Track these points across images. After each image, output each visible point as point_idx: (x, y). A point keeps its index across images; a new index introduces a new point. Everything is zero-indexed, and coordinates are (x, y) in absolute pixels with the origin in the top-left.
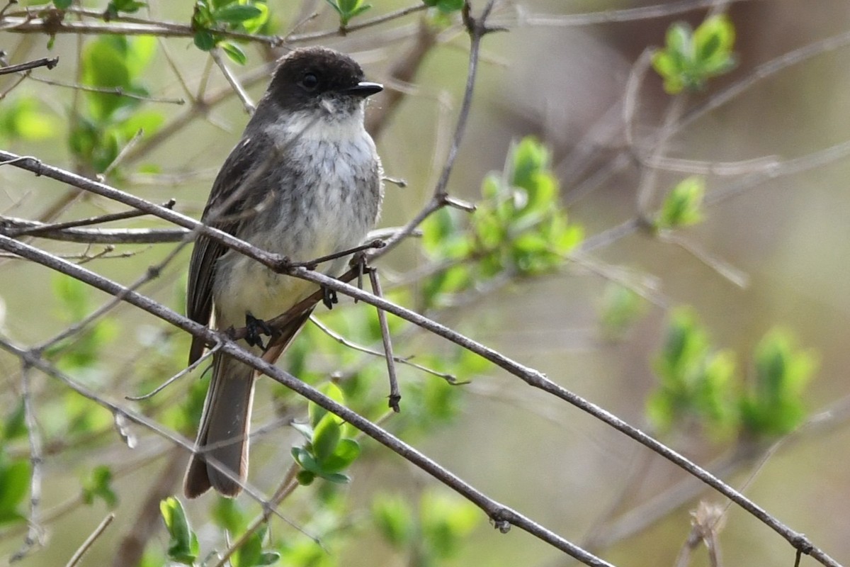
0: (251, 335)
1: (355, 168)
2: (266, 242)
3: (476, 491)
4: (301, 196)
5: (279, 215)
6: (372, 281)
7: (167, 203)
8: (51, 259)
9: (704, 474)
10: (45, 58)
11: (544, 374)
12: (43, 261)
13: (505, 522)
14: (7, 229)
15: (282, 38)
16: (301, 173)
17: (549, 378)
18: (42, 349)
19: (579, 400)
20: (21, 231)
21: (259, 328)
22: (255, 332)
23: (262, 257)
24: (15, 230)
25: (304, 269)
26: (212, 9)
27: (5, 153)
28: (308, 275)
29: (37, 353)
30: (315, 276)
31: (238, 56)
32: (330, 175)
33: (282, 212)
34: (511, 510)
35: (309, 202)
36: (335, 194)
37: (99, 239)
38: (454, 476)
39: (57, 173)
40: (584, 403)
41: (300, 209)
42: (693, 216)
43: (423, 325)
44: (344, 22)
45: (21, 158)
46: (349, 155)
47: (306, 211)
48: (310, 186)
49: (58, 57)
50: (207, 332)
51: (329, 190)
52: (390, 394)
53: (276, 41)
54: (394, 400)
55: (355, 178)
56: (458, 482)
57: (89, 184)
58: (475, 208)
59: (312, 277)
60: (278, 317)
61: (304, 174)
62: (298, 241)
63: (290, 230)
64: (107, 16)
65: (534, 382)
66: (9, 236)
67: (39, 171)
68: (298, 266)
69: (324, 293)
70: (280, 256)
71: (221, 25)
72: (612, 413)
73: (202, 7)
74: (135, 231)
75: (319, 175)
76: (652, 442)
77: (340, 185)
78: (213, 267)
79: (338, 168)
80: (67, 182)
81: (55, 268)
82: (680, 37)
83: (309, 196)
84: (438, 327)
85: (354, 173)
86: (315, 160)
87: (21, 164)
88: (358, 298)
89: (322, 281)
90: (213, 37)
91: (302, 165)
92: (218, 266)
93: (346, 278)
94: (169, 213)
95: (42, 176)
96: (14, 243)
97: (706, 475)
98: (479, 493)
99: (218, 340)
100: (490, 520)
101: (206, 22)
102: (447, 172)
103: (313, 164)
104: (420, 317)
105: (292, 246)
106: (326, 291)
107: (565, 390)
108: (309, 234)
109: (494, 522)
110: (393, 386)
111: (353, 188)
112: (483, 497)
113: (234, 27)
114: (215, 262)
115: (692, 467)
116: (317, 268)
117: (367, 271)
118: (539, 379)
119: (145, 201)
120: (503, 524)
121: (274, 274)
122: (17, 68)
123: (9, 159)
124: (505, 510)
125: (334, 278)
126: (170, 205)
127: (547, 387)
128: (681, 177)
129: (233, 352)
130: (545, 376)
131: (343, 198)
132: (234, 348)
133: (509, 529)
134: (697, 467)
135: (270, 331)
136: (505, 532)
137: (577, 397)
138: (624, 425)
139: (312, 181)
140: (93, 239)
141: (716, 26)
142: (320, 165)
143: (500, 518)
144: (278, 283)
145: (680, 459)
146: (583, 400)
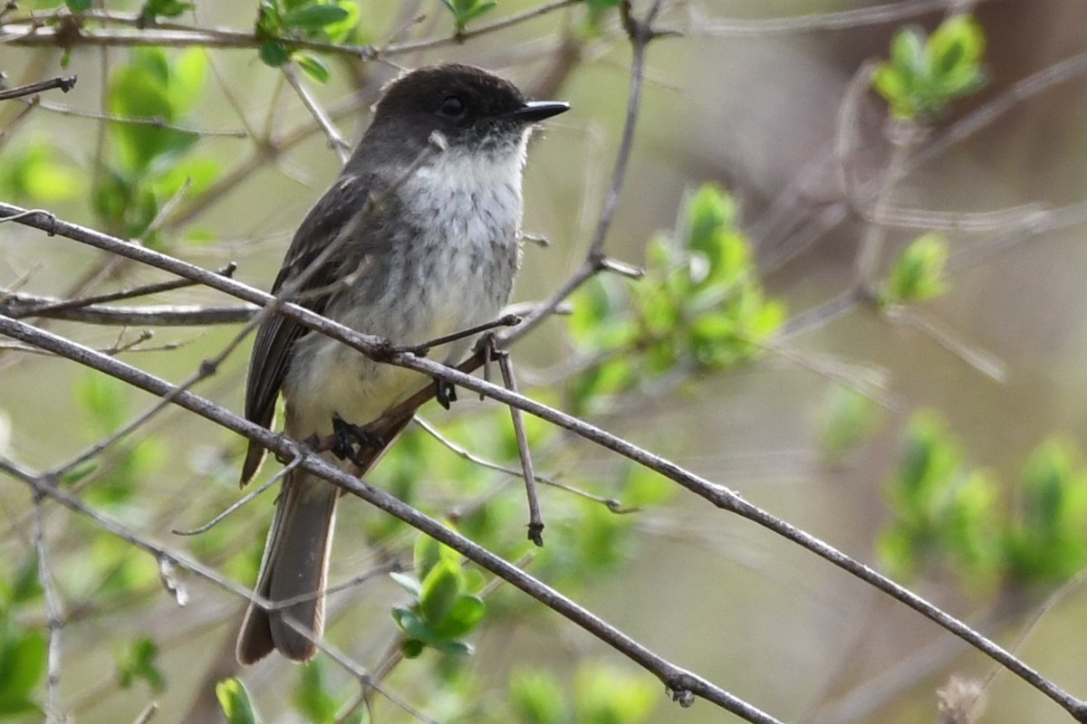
0: (342, 446)
1: (494, 230)
2: (366, 320)
3: (648, 651)
4: (418, 260)
5: (386, 286)
6: (502, 370)
7: (226, 268)
8: (69, 347)
9: (954, 624)
10: (59, 77)
11: (737, 492)
12: (59, 350)
13: (686, 691)
14: (10, 308)
15: (377, 48)
16: (420, 229)
17: (743, 498)
18: (60, 473)
19: (784, 527)
20: (30, 309)
21: (352, 436)
22: (347, 441)
23: (355, 340)
24: (21, 309)
25: (411, 355)
26: (282, 11)
27: (6, 205)
28: (417, 363)
29: (53, 478)
30: (426, 365)
31: (320, 73)
32: (460, 237)
33: (390, 280)
34: (694, 675)
35: (427, 269)
36: (463, 263)
37: (134, 319)
38: (617, 632)
39: (76, 231)
40: (791, 530)
41: (414, 277)
42: (932, 285)
43: (571, 428)
44: (460, 25)
45: (28, 212)
46: (488, 213)
47: (422, 280)
48: (430, 250)
49: (76, 76)
50: (282, 441)
51: (456, 257)
52: (528, 521)
53: (369, 52)
54: (535, 531)
55: (493, 244)
56: (623, 639)
57: (119, 245)
58: (641, 275)
59: (422, 366)
60: (376, 421)
61: (425, 233)
62: (408, 319)
63: (399, 305)
64: (142, 22)
65: (723, 503)
66: (13, 317)
67: (52, 229)
68: (403, 352)
69: (438, 386)
70: (378, 338)
71: (296, 32)
72: (829, 544)
73: (268, 8)
74: (183, 309)
75: (446, 237)
76: (884, 581)
77: (472, 252)
78: (289, 352)
79: (471, 229)
80: (90, 243)
81: (75, 359)
82: (910, 45)
83: (428, 261)
84: (593, 431)
85: (493, 236)
86: (443, 215)
87: (29, 220)
88: (484, 393)
89: (436, 372)
90: (284, 47)
91: (424, 220)
92: (295, 351)
93: (467, 367)
94: (229, 283)
95: (56, 236)
96: (20, 326)
97: (957, 625)
98: (652, 654)
99: (296, 452)
100: (667, 689)
101: (275, 28)
102: (604, 226)
103: (438, 221)
104: (569, 418)
105: (400, 327)
106: (441, 383)
107: (765, 513)
108: (424, 312)
109: (671, 693)
110: (534, 512)
111: (488, 256)
112: (656, 659)
113: (313, 34)
114: (292, 344)
115: (937, 614)
116: (429, 353)
117: (495, 357)
118: (730, 499)
119: (196, 267)
120: (685, 695)
121: (372, 363)
122: (20, 92)
123: (13, 215)
124: (686, 676)
125: (452, 367)
126: (229, 272)
127: (742, 509)
128: (915, 234)
129: (316, 468)
130: (738, 495)
131: (473, 269)
132: (318, 462)
133: (693, 700)
134: (944, 614)
135: (366, 439)
136: (687, 706)
137: (781, 523)
138: (845, 559)
139: (435, 242)
140: (128, 319)
141: (958, 31)
142: (447, 224)
143: (679, 687)
144: (376, 376)
145: (921, 604)
146: (790, 526)
